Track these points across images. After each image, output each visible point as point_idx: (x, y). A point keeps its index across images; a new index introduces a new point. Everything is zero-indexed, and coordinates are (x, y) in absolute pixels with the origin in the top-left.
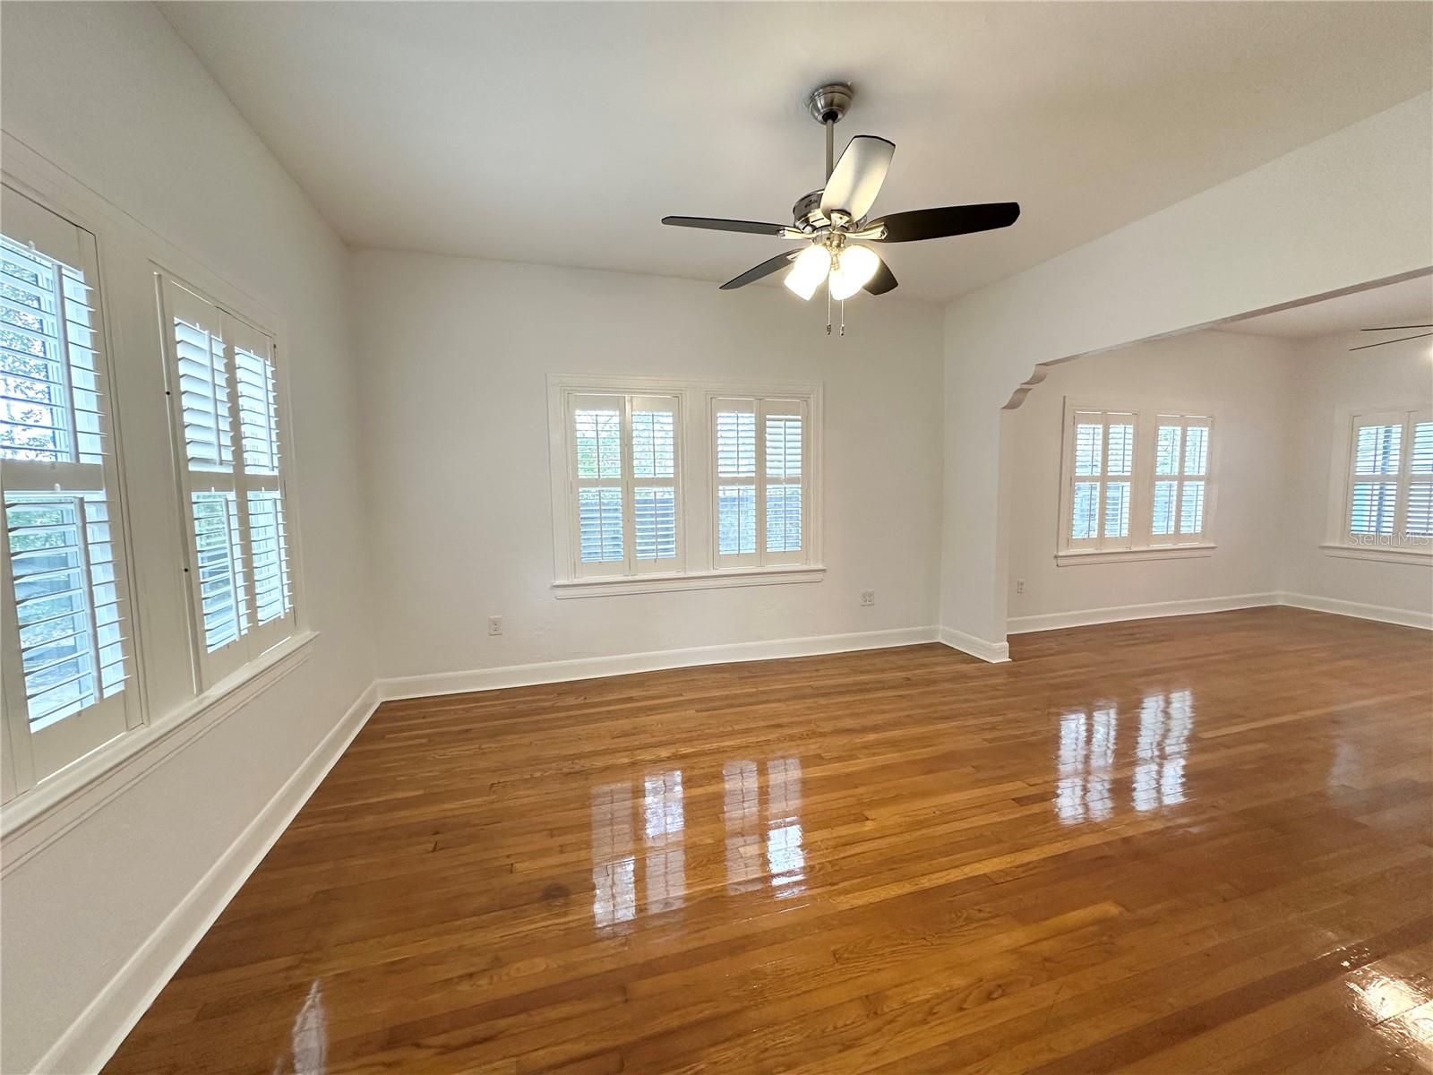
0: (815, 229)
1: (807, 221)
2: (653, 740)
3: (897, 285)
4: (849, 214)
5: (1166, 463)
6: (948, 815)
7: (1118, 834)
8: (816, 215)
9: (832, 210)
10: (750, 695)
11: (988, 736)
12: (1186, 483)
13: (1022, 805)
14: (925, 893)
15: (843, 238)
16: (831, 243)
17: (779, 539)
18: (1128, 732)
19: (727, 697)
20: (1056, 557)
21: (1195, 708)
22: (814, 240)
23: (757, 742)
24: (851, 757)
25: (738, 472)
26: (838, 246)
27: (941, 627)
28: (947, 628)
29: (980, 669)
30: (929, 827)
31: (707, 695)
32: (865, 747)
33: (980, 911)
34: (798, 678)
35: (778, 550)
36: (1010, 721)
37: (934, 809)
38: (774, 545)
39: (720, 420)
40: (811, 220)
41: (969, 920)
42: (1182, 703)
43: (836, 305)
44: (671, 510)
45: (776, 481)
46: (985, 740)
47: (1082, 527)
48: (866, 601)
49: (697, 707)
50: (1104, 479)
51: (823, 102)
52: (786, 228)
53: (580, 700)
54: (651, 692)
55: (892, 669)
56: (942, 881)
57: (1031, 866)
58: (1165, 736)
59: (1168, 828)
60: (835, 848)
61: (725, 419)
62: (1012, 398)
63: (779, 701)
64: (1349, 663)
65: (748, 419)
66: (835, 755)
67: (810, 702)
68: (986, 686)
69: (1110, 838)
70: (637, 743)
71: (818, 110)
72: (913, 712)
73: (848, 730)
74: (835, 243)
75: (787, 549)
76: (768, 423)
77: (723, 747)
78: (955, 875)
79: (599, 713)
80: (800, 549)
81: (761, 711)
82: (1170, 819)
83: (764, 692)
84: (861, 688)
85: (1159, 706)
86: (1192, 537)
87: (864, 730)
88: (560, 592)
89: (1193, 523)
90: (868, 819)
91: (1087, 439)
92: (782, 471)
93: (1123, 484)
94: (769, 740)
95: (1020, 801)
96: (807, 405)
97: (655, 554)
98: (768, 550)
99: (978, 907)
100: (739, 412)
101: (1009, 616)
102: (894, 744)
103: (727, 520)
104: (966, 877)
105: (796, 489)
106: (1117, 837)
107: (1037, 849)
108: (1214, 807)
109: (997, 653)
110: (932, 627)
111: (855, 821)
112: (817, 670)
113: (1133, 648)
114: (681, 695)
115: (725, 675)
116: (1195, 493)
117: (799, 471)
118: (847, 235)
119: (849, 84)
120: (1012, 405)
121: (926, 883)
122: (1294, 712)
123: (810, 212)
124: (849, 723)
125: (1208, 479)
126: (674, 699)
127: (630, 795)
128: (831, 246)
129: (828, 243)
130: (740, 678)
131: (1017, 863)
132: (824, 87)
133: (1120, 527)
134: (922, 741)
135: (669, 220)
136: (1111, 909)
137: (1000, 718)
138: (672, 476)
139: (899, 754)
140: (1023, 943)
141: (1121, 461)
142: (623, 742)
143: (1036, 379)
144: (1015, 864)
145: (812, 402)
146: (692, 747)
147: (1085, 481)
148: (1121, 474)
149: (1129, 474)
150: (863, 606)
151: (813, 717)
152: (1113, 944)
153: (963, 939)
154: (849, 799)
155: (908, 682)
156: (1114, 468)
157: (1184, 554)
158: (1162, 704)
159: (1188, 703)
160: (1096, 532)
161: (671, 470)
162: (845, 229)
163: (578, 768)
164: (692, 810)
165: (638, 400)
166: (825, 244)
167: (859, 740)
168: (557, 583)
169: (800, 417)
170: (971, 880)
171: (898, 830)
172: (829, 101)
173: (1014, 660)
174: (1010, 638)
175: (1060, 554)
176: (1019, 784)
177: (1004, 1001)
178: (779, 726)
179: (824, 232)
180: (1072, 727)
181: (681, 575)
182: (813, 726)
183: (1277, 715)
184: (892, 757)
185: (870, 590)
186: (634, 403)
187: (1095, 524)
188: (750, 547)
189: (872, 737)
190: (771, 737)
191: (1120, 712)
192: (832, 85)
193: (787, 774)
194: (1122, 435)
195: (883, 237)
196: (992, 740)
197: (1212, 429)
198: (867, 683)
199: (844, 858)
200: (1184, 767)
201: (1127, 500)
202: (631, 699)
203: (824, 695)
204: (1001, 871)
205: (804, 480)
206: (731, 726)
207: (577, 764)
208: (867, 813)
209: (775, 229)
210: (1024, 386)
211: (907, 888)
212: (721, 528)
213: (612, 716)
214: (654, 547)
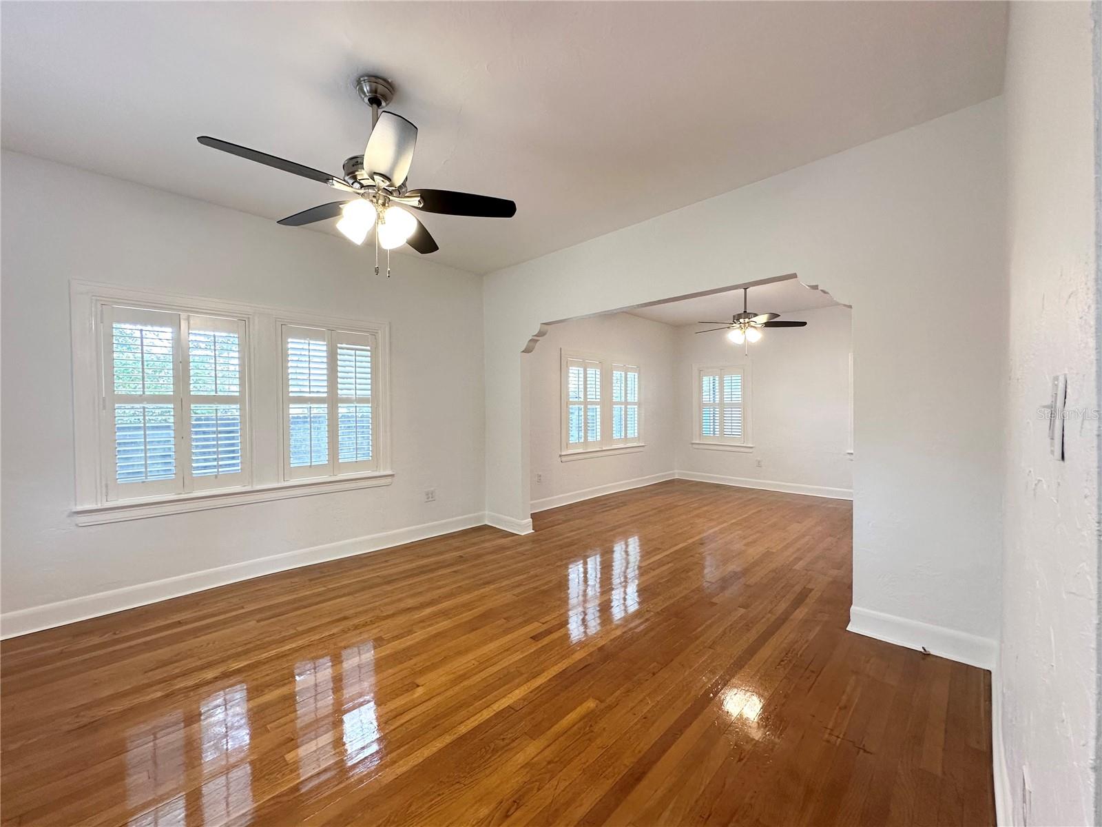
0: (362, 186)
1: (355, 178)
2: (199, 663)
3: (438, 249)
4: (389, 179)
5: (617, 394)
6: (484, 663)
7: (595, 646)
8: (362, 174)
9: (375, 173)
10: (319, 594)
11: (518, 591)
12: (628, 407)
13: (538, 641)
14: (463, 738)
15: (387, 200)
16: (377, 201)
17: (352, 450)
18: (607, 567)
19: (295, 601)
20: (560, 456)
21: (641, 546)
22: (363, 195)
23: (320, 639)
24: (410, 632)
25: (310, 392)
26: (384, 205)
27: (487, 512)
28: (490, 513)
29: (513, 541)
30: (468, 678)
31: (272, 603)
32: (422, 621)
33: (503, 739)
34: (368, 571)
35: (350, 460)
36: (532, 577)
37: (473, 662)
38: (345, 456)
39: (290, 346)
40: (359, 178)
41: (495, 751)
42: (634, 544)
43: (383, 252)
44: (238, 426)
45: (347, 400)
46: (514, 595)
47: (574, 436)
48: (428, 498)
49: (258, 616)
50: (586, 403)
51: (368, 88)
52: (334, 178)
53: (107, 638)
54: (205, 611)
55: (451, 550)
56: (476, 723)
57: (541, 687)
58: (627, 568)
59: (624, 633)
60: (386, 723)
61: (295, 345)
62: (527, 345)
63: (349, 594)
64: (705, 508)
65: (319, 348)
66: (395, 633)
67: (376, 591)
68: (517, 553)
69: (592, 649)
70: (177, 671)
71: (364, 93)
72: (463, 583)
73: (409, 609)
74: (381, 202)
75: (359, 459)
76: (339, 351)
77: (282, 652)
78: (486, 714)
79: (131, 647)
80: (370, 458)
81: (328, 608)
82: (626, 626)
83: (334, 589)
84: (422, 571)
85: (622, 548)
86: (633, 439)
87: (423, 606)
88: (82, 519)
89: (633, 432)
90: (418, 686)
91: (574, 376)
92: (353, 392)
93: (597, 407)
94: (333, 634)
95: (535, 638)
96: (375, 339)
97: (216, 470)
98: (340, 461)
99: (502, 737)
100: (311, 339)
101: (531, 500)
102: (445, 614)
103: (298, 435)
104: (495, 712)
105: (366, 409)
106: (596, 648)
107: (545, 674)
108: (647, 611)
109: (523, 527)
110: (480, 513)
111: (407, 691)
112: (386, 561)
113: (606, 513)
114: (243, 608)
115: (296, 580)
116: (633, 411)
117: (369, 392)
118: (391, 198)
119: (390, 81)
120: (527, 350)
121: (463, 729)
122: (685, 541)
123: (357, 171)
124: (410, 602)
125: (639, 404)
126: (234, 613)
127: (182, 724)
128: (377, 203)
129: (375, 200)
130: (311, 580)
131: (532, 688)
132: (369, 76)
133: (595, 436)
134: (467, 606)
135: (204, 140)
136: (591, 704)
137: (525, 576)
138: (237, 394)
139: (450, 620)
140: (533, 755)
141: (594, 393)
142: (158, 675)
143: (541, 334)
144: (530, 690)
145: (380, 335)
146: (246, 660)
147: (574, 404)
148: (594, 400)
149: (599, 400)
150: (427, 502)
151: (377, 604)
152: (592, 731)
153: (491, 769)
154: (405, 671)
155: (461, 559)
156: (591, 397)
157: (628, 450)
158: (624, 547)
159: (637, 544)
160: (583, 439)
161: (237, 388)
162: (389, 192)
163: (85, 720)
164: (258, 720)
165: (196, 319)
166: (372, 201)
167: (417, 615)
168: (79, 508)
169: (368, 348)
170: (499, 714)
171: (443, 689)
172: (374, 89)
173: (536, 531)
174: (534, 516)
175: (563, 453)
176: (536, 624)
177: (518, 814)
178: (345, 618)
179: (370, 191)
180: (575, 572)
181: (248, 488)
182: (377, 612)
183: (676, 545)
184: (444, 624)
185: (432, 489)
186: (192, 322)
187: (582, 434)
188: (324, 459)
189: (428, 611)
190: (335, 631)
191: (602, 555)
192: (377, 77)
193: (360, 658)
194: (594, 374)
195: (421, 206)
196: (520, 594)
197: (639, 374)
198: (427, 566)
199: (394, 730)
200: (638, 585)
201: (598, 417)
202: (180, 623)
203: (389, 583)
204: (519, 700)
205: (374, 400)
206: (295, 629)
207: (84, 716)
208: (418, 681)
209: (325, 178)
210: (535, 338)
211: (448, 739)
212: (292, 443)
213: (149, 646)
214: (215, 463)
